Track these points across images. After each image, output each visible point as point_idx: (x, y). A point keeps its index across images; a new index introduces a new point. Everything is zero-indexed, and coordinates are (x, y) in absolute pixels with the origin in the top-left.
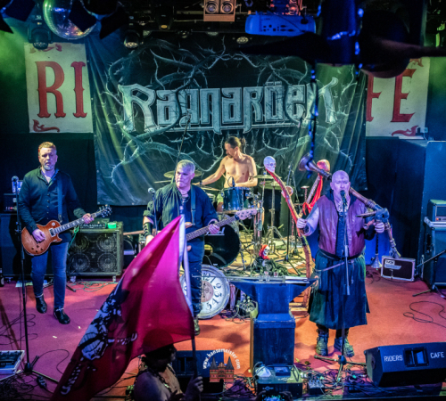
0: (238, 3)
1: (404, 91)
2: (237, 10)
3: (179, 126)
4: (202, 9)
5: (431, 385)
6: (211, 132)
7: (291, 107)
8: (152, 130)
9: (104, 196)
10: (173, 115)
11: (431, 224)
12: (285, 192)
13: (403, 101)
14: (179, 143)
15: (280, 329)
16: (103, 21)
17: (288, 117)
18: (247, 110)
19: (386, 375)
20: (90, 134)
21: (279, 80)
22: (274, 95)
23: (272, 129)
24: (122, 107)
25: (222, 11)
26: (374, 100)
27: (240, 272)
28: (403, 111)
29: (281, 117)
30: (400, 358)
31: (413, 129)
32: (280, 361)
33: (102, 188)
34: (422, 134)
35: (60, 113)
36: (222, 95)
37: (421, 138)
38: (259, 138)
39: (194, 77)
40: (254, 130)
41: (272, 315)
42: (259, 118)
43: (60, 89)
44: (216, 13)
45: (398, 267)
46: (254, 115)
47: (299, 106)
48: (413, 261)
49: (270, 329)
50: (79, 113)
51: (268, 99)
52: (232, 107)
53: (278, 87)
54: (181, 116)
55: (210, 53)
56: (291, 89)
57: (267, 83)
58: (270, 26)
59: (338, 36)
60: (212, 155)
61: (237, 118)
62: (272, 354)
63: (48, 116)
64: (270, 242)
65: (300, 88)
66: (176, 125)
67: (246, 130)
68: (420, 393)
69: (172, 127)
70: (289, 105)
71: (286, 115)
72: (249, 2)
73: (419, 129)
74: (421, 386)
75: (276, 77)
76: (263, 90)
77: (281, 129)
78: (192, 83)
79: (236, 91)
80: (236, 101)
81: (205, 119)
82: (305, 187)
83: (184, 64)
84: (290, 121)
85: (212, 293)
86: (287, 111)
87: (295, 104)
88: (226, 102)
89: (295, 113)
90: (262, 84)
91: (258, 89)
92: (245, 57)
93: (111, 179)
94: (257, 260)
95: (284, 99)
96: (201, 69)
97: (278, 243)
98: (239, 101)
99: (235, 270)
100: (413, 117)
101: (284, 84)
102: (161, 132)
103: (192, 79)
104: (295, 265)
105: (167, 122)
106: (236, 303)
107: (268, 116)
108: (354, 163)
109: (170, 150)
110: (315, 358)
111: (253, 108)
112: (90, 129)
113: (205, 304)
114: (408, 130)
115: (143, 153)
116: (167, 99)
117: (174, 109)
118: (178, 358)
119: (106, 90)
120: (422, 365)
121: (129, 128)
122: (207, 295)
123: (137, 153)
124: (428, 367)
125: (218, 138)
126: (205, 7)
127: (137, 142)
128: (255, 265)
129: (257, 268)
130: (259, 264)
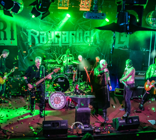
0: (70, 3)
1: (122, 34)
2: (69, 6)
3: (47, 44)
4: (58, 5)
5: (133, 130)
6: (59, 46)
7: (85, 38)
8: (38, 45)
9: (21, 68)
10: (45, 40)
13: (122, 37)
14: (48, 50)
15: (86, 113)
16: (43, 14)
17: (84, 42)
18: (71, 39)
19: (120, 127)
20: (16, 46)
21: (81, 29)
22: (80, 34)
23: (79, 46)
24: (28, 37)
25: (64, 6)
27: (69, 94)
28: (121, 40)
29: (82, 41)
30: (124, 121)
31: (125, 46)
32: (86, 123)
33: (20, 65)
35: (5, 39)
36: (62, 34)
37: (127, 49)
39: (53, 27)
40: (73, 46)
41: (83, 108)
42: (75, 42)
43: (5, 30)
44: (62, 7)
45: (120, 92)
46: (73, 41)
49: (82, 113)
50: (12, 39)
52: (65, 38)
54: (48, 41)
56: (85, 32)
57: (77, 30)
58: (92, 16)
59: (122, 24)
60: (58, 54)
61: (67, 42)
63: (1, 39)
64: (79, 84)
65: (88, 32)
67: (70, 46)
68: (130, 133)
69: (45, 44)
72: (73, 3)
73: (127, 46)
75: (80, 28)
76: (76, 32)
78: (52, 29)
79: (67, 32)
80: (67, 36)
81: (56, 42)
83: (50, 23)
85: (60, 101)
86: (84, 40)
87: (87, 37)
88: (64, 36)
89: (87, 40)
90: (76, 30)
91: (74, 32)
92: (70, 21)
93: (23, 62)
94: (75, 90)
95: (83, 35)
96: (55, 25)
97: (81, 84)
99: (68, 93)
100: (125, 42)
101: (83, 30)
102: (41, 46)
104: (88, 91)
105: (43, 42)
106: (68, 104)
107: (77, 41)
108: (105, 57)
109: (44, 52)
110: (96, 122)
111: (73, 38)
112: (16, 45)
113: (58, 105)
114: (123, 47)
115: (35, 53)
116: (43, 35)
117: (46, 38)
118: (53, 123)
119: (22, 31)
120: (131, 123)
121: (30, 44)
122: (59, 102)
123: (33, 53)
124: (133, 124)
125: (61, 48)
126: (58, 4)
127: (33, 49)
128: (74, 91)
129: (75, 92)
130: (76, 91)
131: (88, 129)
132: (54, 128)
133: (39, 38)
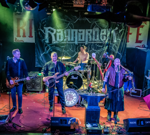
0: (85, 1)
1: (140, 32)
2: (85, 3)
3: (64, 42)
6: (75, 44)
8: (55, 42)
9: (38, 64)
10: (62, 38)
11: (148, 78)
12: (99, 65)
13: (139, 36)
14: (64, 47)
15: (95, 111)
16: (40, 5)
17: (101, 40)
18: (87, 37)
19: (130, 128)
21: (98, 27)
22: (96, 32)
23: (95, 44)
24: (45, 35)
25: (80, 3)
26: (130, 35)
28: (139, 39)
29: (98, 40)
30: (135, 123)
31: (143, 45)
32: (95, 122)
33: (37, 62)
34: (145, 47)
35: (24, 36)
36: (78, 32)
37: (145, 49)
38: (90, 47)
39: (69, 25)
40: (89, 44)
41: (93, 106)
42: (91, 40)
43: (24, 28)
44: (78, 4)
45: (136, 92)
46: (89, 39)
47: (104, 36)
48: (141, 90)
49: (92, 111)
50: (31, 36)
51: (94, 34)
52: (82, 36)
53: (97, 30)
54: (65, 38)
55: (75, 17)
56: (102, 30)
57: (94, 28)
59: (119, 13)
60: (74, 52)
61: (83, 40)
62: (92, 119)
63: (20, 36)
64: (93, 82)
65: (105, 30)
66: (63, 41)
67: (86, 44)
69: (61, 42)
70: (101, 36)
71: (100, 39)
72: (89, 1)
73: (145, 46)
74: (142, 132)
75: (96, 26)
76: (92, 31)
77: (98, 44)
78: (69, 27)
79: (83, 30)
80: (83, 34)
81: (72, 39)
82: (105, 64)
83: (66, 21)
84: (101, 41)
85: (73, 98)
87: (103, 35)
88: (80, 34)
89: (103, 39)
90: (92, 28)
91: (91, 30)
92: (87, 19)
93: (40, 59)
95: (99, 34)
96: (72, 23)
97: (96, 82)
98: (84, 34)
99: (81, 91)
100: (143, 41)
101: (100, 29)
102: (57, 43)
103: (69, 26)
104: (101, 90)
105: (60, 40)
106: (81, 102)
107: (94, 39)
108: (122, 56)
109: (61, 50)
110: (107, 121)
111: (89, 37)
112: (34, 42)
113: (70, 102)
114: (141, 46)
115: (51, 50)
116: (60, 32)
117: (62, 36)
118: (60, 120)
119: (40, 29)
120: (142, 125)
121: (47, 42)
122: (71, 99)
123: (49, 50)
124: (145, 126)
125: (77, 46)
126: (74, 2)
127: (49, 46)
128: (88, 89)
129: (88, 91)
130: (89, 89)
131: (96, 128)
132: (61, 125)
133: (55, 35)
